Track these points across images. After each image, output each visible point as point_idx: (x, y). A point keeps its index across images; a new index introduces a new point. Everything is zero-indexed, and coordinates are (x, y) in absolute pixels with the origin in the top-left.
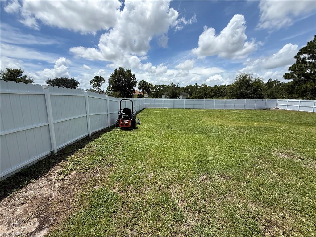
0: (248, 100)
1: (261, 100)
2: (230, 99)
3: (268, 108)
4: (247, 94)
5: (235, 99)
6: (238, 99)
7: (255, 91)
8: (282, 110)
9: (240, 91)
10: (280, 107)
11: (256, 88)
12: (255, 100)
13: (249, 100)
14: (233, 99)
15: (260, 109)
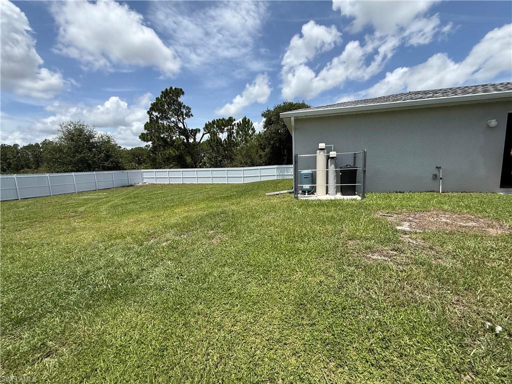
0: (99, 173)
1: (121, 171)
2: (58, 172)
3: (133, 184)
4: (94, 162)
5: (72, 171)
6: (78, 171)
7: (108, 157)
8: (152, 184)
9: (79, 156)
10: (148, 182)
11: (108, 152)
12: (111, 172)
13: (102, 172)
14: (65, 172)
15: (123, 187)
